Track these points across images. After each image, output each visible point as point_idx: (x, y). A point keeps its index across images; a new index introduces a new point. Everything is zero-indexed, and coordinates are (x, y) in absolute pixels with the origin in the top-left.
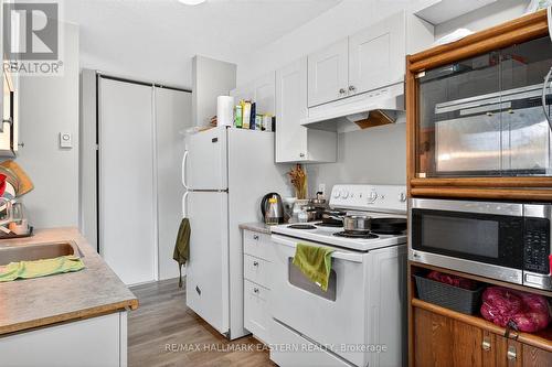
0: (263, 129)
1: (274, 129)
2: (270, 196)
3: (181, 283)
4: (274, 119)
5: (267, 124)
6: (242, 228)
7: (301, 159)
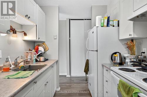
0: (114, 26)
1: (118, 26)
2: (115, 53)
3: (87, 80)
4: (118, 21)
5: (115, 24)
6: (103, 66)
7: (130, 37)
